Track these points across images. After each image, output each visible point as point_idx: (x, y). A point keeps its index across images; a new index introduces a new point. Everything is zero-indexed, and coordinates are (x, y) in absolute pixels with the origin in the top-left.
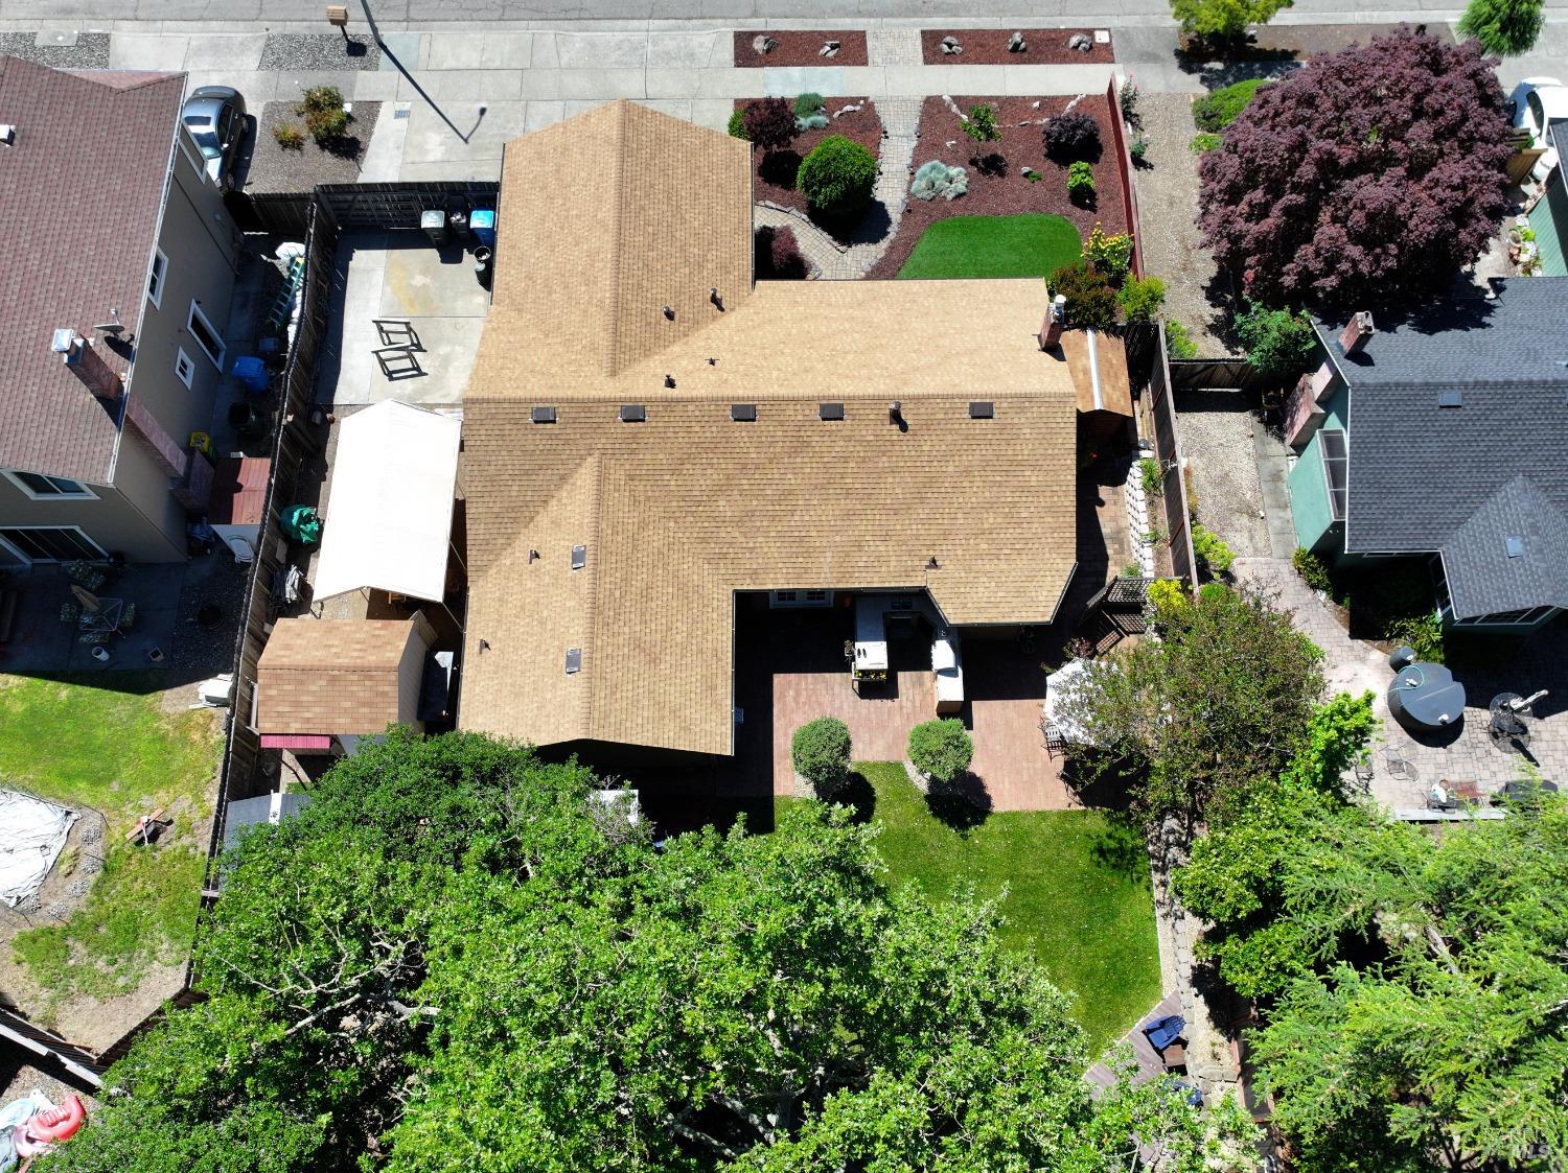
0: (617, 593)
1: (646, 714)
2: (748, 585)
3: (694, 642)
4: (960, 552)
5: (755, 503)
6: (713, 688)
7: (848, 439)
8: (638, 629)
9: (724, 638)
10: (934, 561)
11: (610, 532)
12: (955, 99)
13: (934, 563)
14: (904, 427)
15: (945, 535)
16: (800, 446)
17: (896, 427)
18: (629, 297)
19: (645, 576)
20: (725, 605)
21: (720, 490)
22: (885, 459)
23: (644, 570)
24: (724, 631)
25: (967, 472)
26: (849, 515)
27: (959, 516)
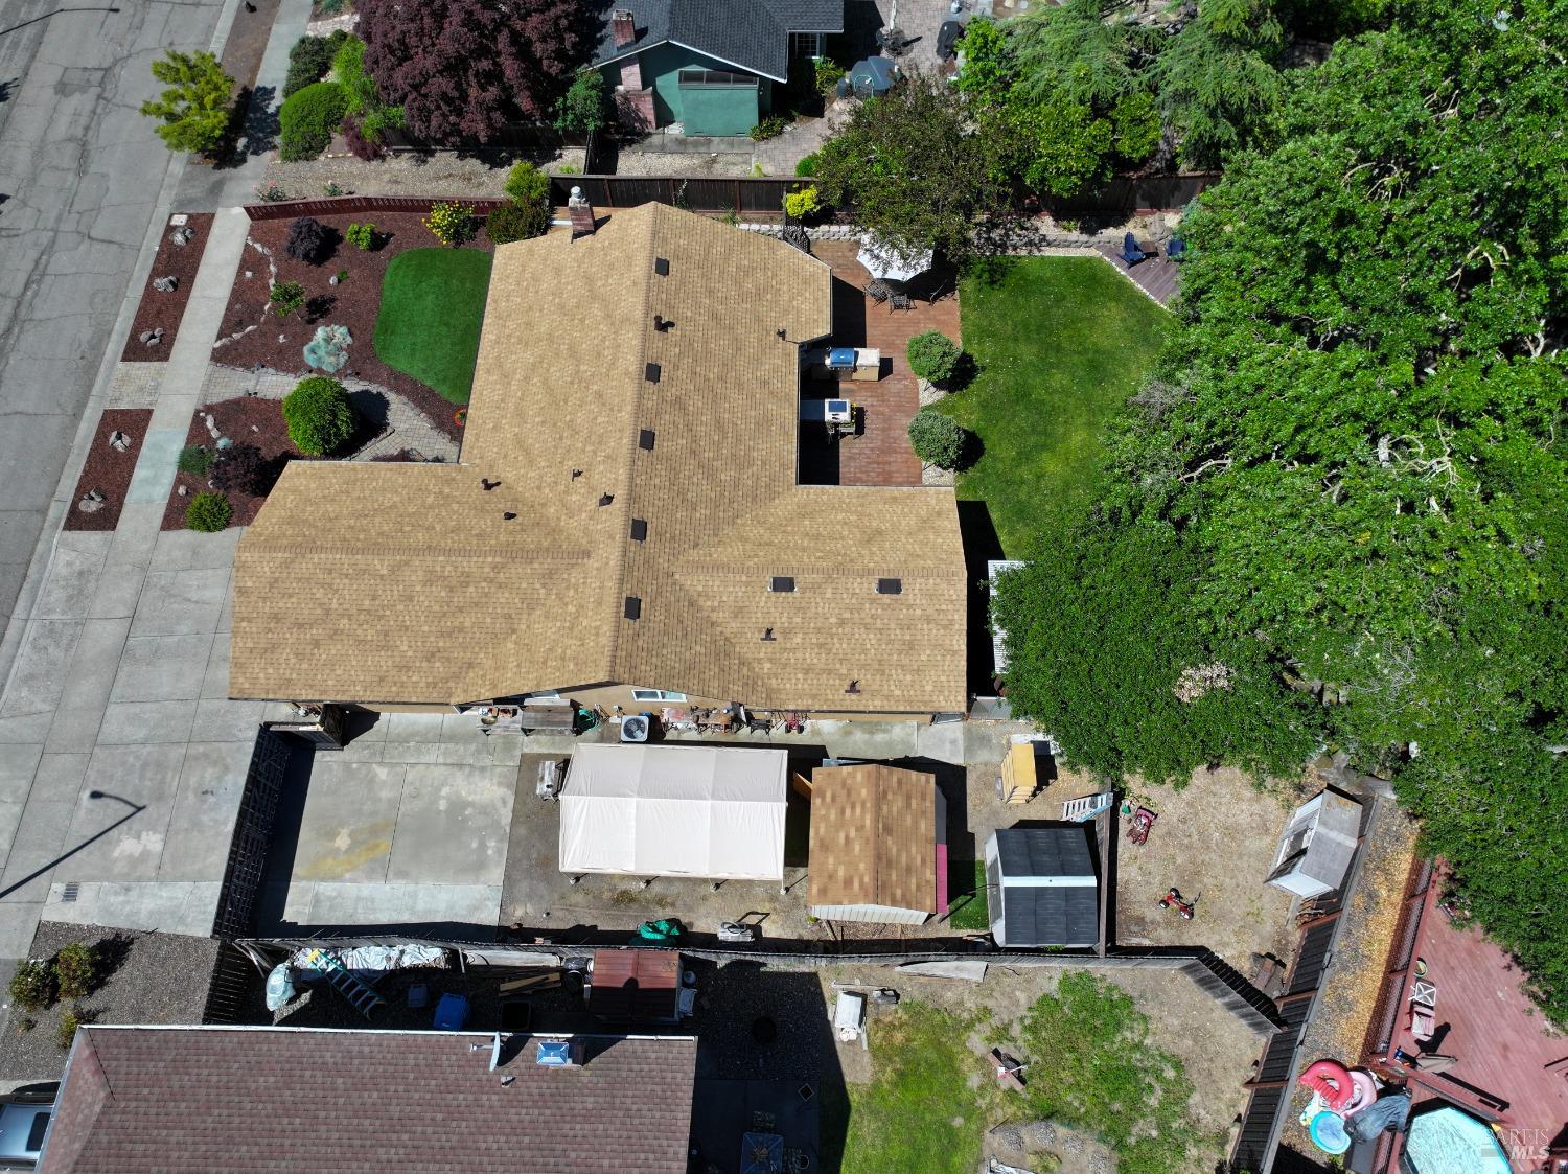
2: (793, 474)
4: (773, 314)
5: (725, 451)
7: (676, 367)
9: (845, 491)
10: (779, 333)
12: (219, 337)
13: (782, 334)
14: (671, 324)
15: (759, 320)
17: (670, 330)
20: (812, 490)
21: (711, 474)
22: (695, 345)
24: (837, 491)
25: (710, 291)
26: (739, 383)
27: (744, 306)
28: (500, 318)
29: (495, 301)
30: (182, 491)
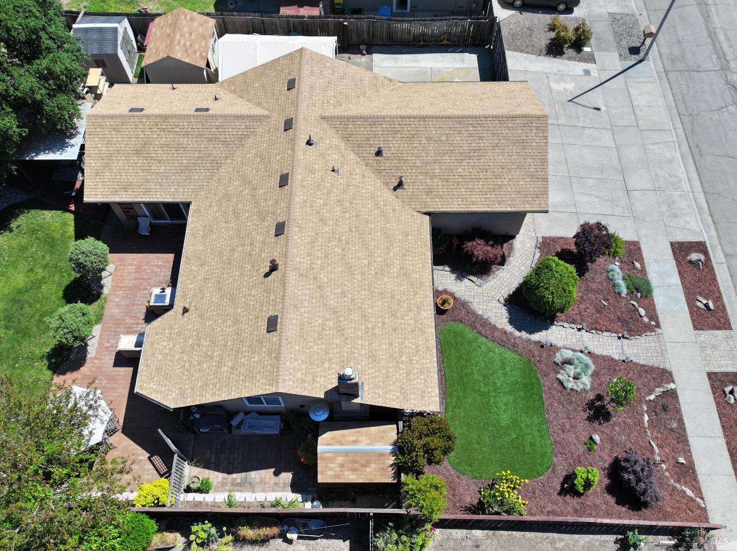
0: (178, 130)
1: (104, 149)
3: (153, 177)
4: (189, 327)
5: (235, 200)
6: (125, 189)
8: (156, 143)
9: (158, 196)
10: (187, 311)
11: (217, 124)
12: (672, 393)
13: (185, 310)
14: (267, 275)
15: (201, 315)
16: (262, 217)
17: (267, 270)
18: (385, 126)
19: (191, 146)
20: (181, 196)
22: (249, 267)
23: (196, 145)
24: (164, 196)
25: (236, 322)
26: (221, 254)
27: (211, 322)
28: (421, 330)
29: (428, 349)
30: (638, 265)
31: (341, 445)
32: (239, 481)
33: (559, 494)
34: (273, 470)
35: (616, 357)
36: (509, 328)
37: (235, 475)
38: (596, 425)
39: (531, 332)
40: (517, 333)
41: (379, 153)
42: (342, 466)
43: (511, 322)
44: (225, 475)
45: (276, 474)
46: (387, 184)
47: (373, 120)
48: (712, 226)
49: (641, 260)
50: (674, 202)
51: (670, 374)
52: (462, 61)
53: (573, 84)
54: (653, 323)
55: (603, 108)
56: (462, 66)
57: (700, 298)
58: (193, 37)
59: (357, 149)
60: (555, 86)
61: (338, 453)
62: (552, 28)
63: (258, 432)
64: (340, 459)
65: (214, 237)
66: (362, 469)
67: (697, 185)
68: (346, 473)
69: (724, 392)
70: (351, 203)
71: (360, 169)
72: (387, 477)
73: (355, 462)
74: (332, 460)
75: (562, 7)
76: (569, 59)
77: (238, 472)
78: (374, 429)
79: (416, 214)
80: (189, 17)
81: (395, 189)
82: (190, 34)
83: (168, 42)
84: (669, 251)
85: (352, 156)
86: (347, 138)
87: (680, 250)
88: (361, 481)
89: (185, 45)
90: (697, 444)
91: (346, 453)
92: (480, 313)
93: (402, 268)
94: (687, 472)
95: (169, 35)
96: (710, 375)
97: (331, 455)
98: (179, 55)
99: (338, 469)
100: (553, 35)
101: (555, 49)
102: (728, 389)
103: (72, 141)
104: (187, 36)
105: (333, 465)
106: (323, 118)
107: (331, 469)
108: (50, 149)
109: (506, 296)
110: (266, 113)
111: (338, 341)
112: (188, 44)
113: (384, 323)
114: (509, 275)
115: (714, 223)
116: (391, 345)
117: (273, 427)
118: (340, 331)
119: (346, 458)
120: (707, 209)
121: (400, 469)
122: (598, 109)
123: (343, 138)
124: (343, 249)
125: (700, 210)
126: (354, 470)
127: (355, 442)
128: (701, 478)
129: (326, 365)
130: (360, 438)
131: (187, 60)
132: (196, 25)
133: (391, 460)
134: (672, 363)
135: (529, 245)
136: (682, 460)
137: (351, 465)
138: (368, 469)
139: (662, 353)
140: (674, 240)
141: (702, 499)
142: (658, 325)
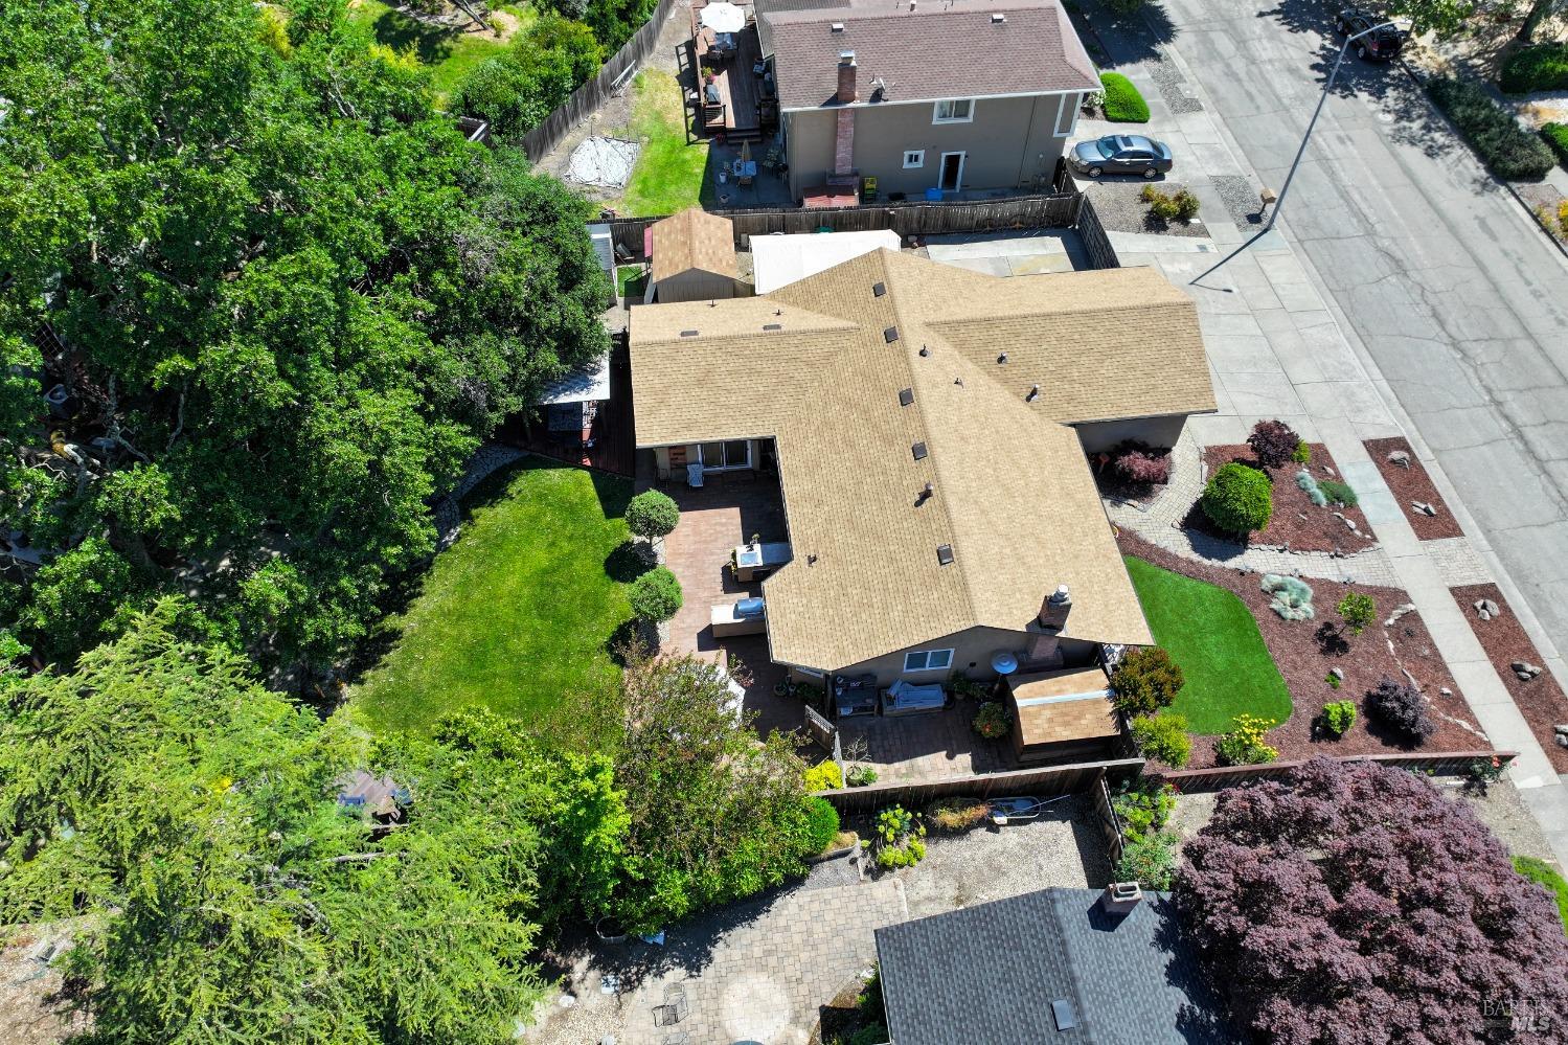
0: (747, 352)
1: (657, 382)
3: (724, 410)
4: (825, 576)
6: (688, 428)
7: (902, 468)
8: (723, 369)
9: (732, 434)
10: (815, 559)
11: (796, 341)
13: (812, 560)
14: (918, 504)
15: (837, 561)
16: (889, 441)
17: (917, 498)
18: (1003, 328)
20: (761, 430)
22: (890, 499)
25: (892, 560)
26: (841, 488)
27: (855, 567)
30: (1330, 470)
31: (1044, 696)
32: (904, 771)
33: (1312, 741)
34: (945, 753)
35: (1335, 579)
36: (1195, 557)
37: (897, 765)
38: (1333, 658)
39: (1223, 559)
40: (1206, 562)
41: (1001, 359)
42: (1050, 720)
43: (1195, 549)
44: (885, 766)
45: (950, 757)
46: (1018, 395)
47: (989, 322)
48: (1408, 418)
49: (1333, 465)
50: (1353, 394)
51: (1405, 593)
52: (1044, 245)
53: (1189, 264)
54: (1368, 536)
55: (1235, 290)
56: (1045, 252)
57: (1416, 503)
58: (713, 242)
59: (975, 356)
60: (1168, 268)
61: (1044, 706)
62: (1145, 198)
63: (918, 707)
64: (1047, 713)
65: (824, 472)
66: (1076, 722)
67: (1376, 371)
68: (1057, 729)
69: (1475, 608)
70: (986, 419)
71: (984, 379)
72: (1109, 730)
73: (1066, 715)
74: (1037, 715)
75: (1150, 173)
76: (1176, 234)
77: (899, 761)
78: (1076, 676)
79: (1059, 426)
80: (702, 219)
81: (1028, 399)
82: (710, 239)
83: (687, 251)
84: (1364, 451)
85: (970, 365)
86: (960, 345)
87: (1378, 449)
88: (1077, 737)
89: (707, 254)
90: (1459, 671)
91: (1054, 706)
92: (1154, 542)
93: (1062, 488)
94: (1456, 703)
95: (685, 243)
96: (1454, 591)
97: (1035, 709)
98: (704, 266)
99: (1046, 726)
100: (1149, 206)
101: (1156, 222)
102: (1479, 604)
103: (597, 378)
104: (707, 242)
105: (1039, 722)
106: (929, 325)
107: (1037, 726)
108: (569, 389)
109: (1180, 519)
110: (854, 324)
111: (1021, 570)
112: (710, 251)
113: (1062, 550)
114: (1176, 496)
115: (1409, 415)
116: (1078, 574)
117: (934, 700)
118: (1020, 559)
119: (1055, 711)
120: (1395, 399)
121: (1121, 716)
122: (1230, 291)
123: (955, 346)
124: (995, 470)
125: (1388, 401)
126: (1066, 724)
127: (1059, 692)
128: (1475, 709)
129: (1018, 596)
130: (1064, 687)
131: (714, 271)
132: (712, 228)
133: (1109, 707)
134: (1403, 582)
135: (1191, 458)
136: (1446, 690)
137: (1060, 719)
138: (1083, 722)
139: (1389, 569)
140: (1366, 439)
141: (1483, 732)
142: (1375, 539)
